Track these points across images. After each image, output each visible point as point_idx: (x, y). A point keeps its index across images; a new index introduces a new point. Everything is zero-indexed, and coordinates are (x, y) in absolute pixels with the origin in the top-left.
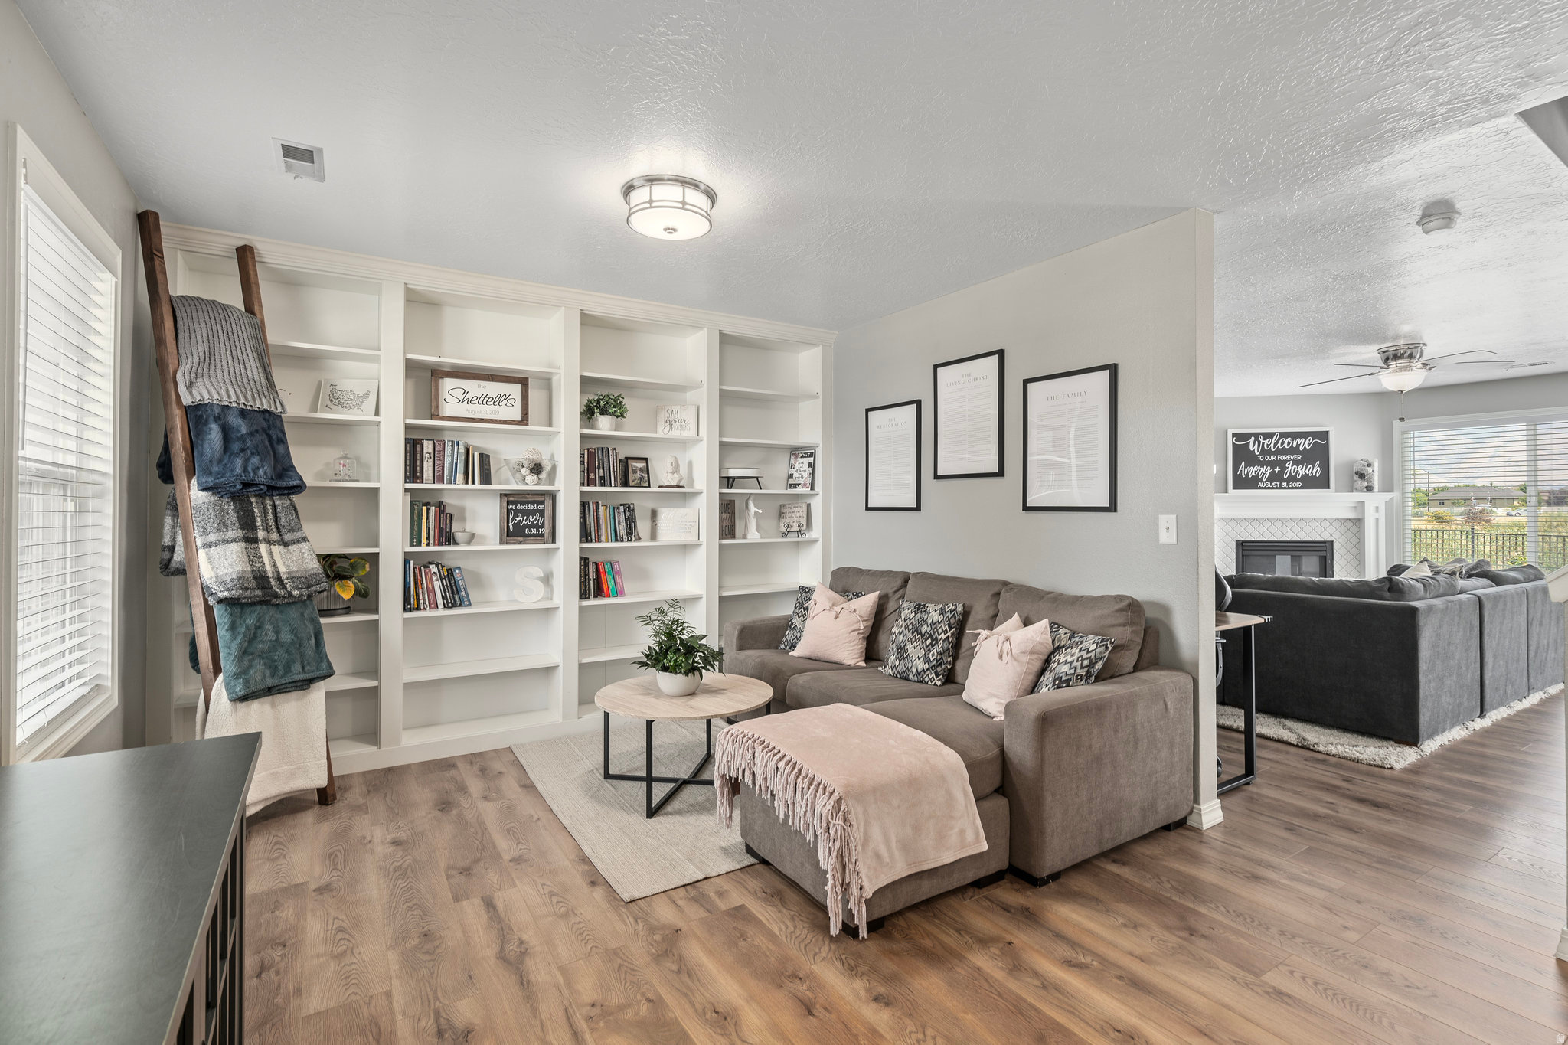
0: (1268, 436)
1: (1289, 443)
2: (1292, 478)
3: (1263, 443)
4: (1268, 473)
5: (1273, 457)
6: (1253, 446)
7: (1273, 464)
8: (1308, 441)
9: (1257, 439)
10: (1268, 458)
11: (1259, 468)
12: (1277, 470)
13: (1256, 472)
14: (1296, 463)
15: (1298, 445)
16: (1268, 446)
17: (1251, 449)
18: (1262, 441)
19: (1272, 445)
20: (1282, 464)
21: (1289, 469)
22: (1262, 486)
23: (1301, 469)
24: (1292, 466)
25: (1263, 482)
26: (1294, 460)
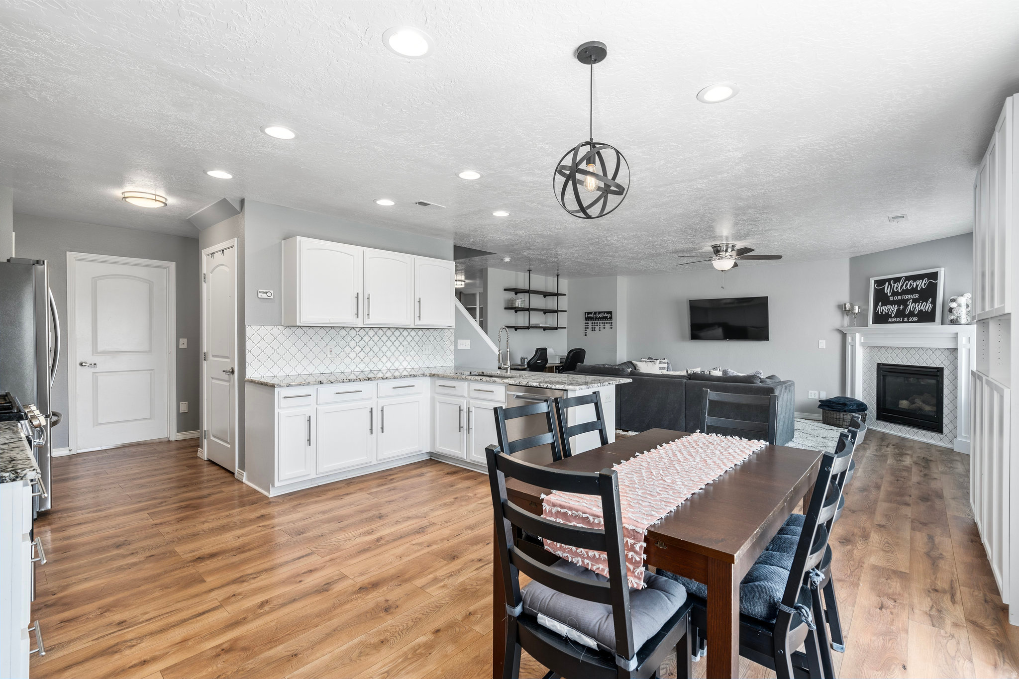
0: (897, 280)
1: (911, 285)
2: (912, 314)
3: (894, 286)
4: (895, 310)
5: (899, 298)
6: (887, 291)
7: (898, 303)
8: (924, 281)
9: (890, 284)
10: (896, 298)
11: (890, 307)
12: (901, 307)
13: (887, 309)
14: (915, 301)
15: (917, 286)
16: (897, 288)
19: (899, 288)
20: (905, 303)
21: (909, 306)
22: (891, 321)
23: (918, 306)
24: (912, 304)
25: (892, 318)
26: (913, 299)
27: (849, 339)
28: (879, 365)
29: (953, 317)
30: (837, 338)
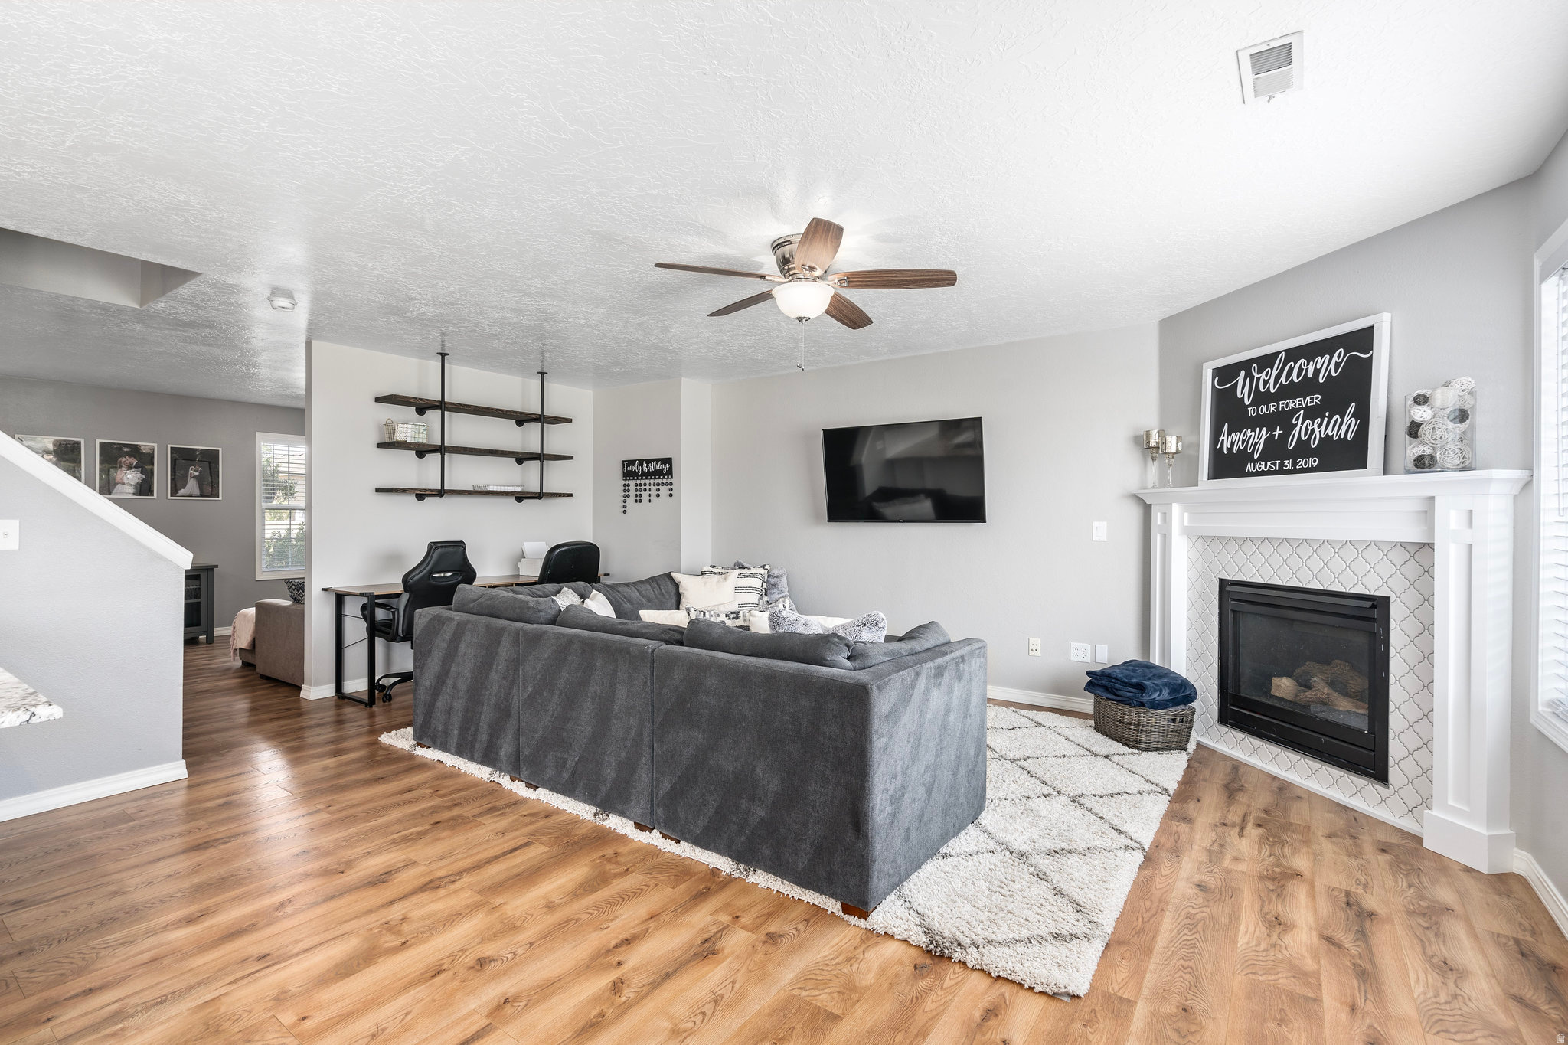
0: (1266, 361)
1: (1300, 370)
2: (1303, 449)
3: (1258, 379)
4: (1262, 441)
5: (1272, 407)
6: (1243, 393)
7: (1269, 422)
8: (1335, 358)
9: (1249, 375)
10: (1264, 409)
11: (1249, 433)
12: (1278, 432)
13: (1243, 441)
14: (1311, 413)
15: (1317, 372)
16: (1266, 382)
17: (1240, 396)
18: (1256, 375)
19: (1272, 382)
20: (1284, 420)
21: (1297, 429)
22: (1251, 469)
23: (1319, 426)
24: (1302, 424)
25: (1254, 461)
26: (1306, 409)
27: (1157, 518)
28: (1223, 583)
29: (1421, 450)
30: (1134, 513)
